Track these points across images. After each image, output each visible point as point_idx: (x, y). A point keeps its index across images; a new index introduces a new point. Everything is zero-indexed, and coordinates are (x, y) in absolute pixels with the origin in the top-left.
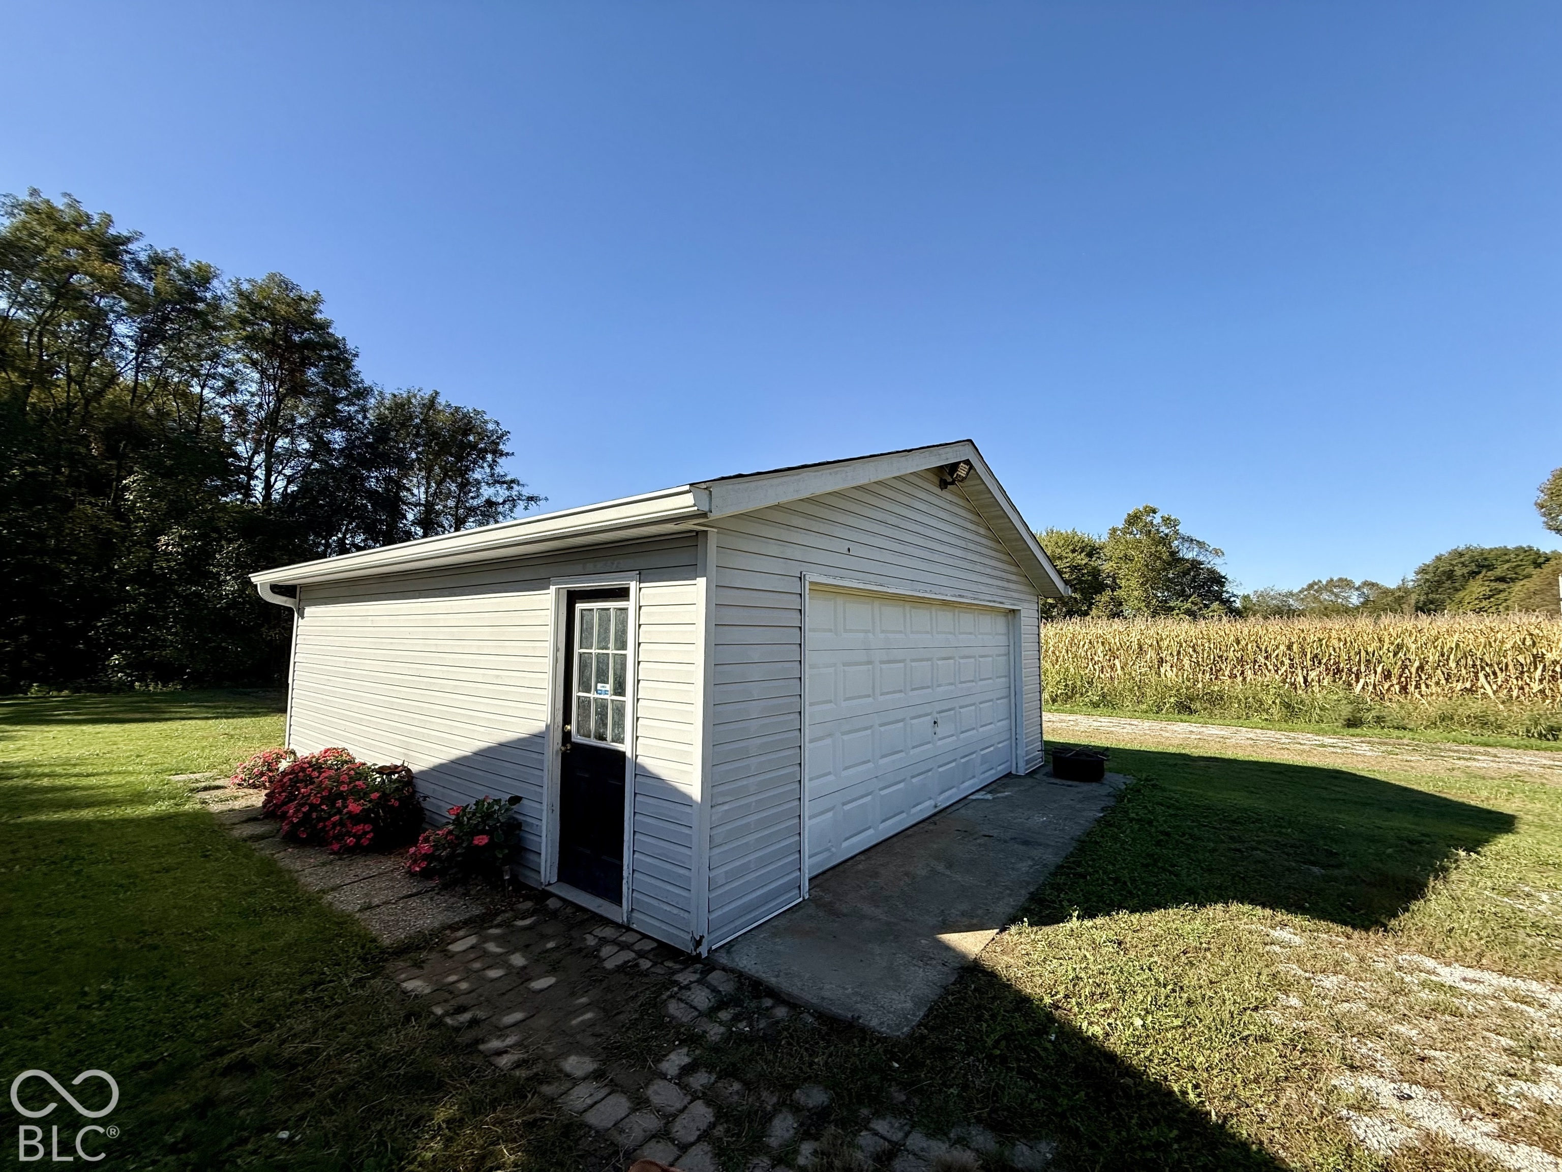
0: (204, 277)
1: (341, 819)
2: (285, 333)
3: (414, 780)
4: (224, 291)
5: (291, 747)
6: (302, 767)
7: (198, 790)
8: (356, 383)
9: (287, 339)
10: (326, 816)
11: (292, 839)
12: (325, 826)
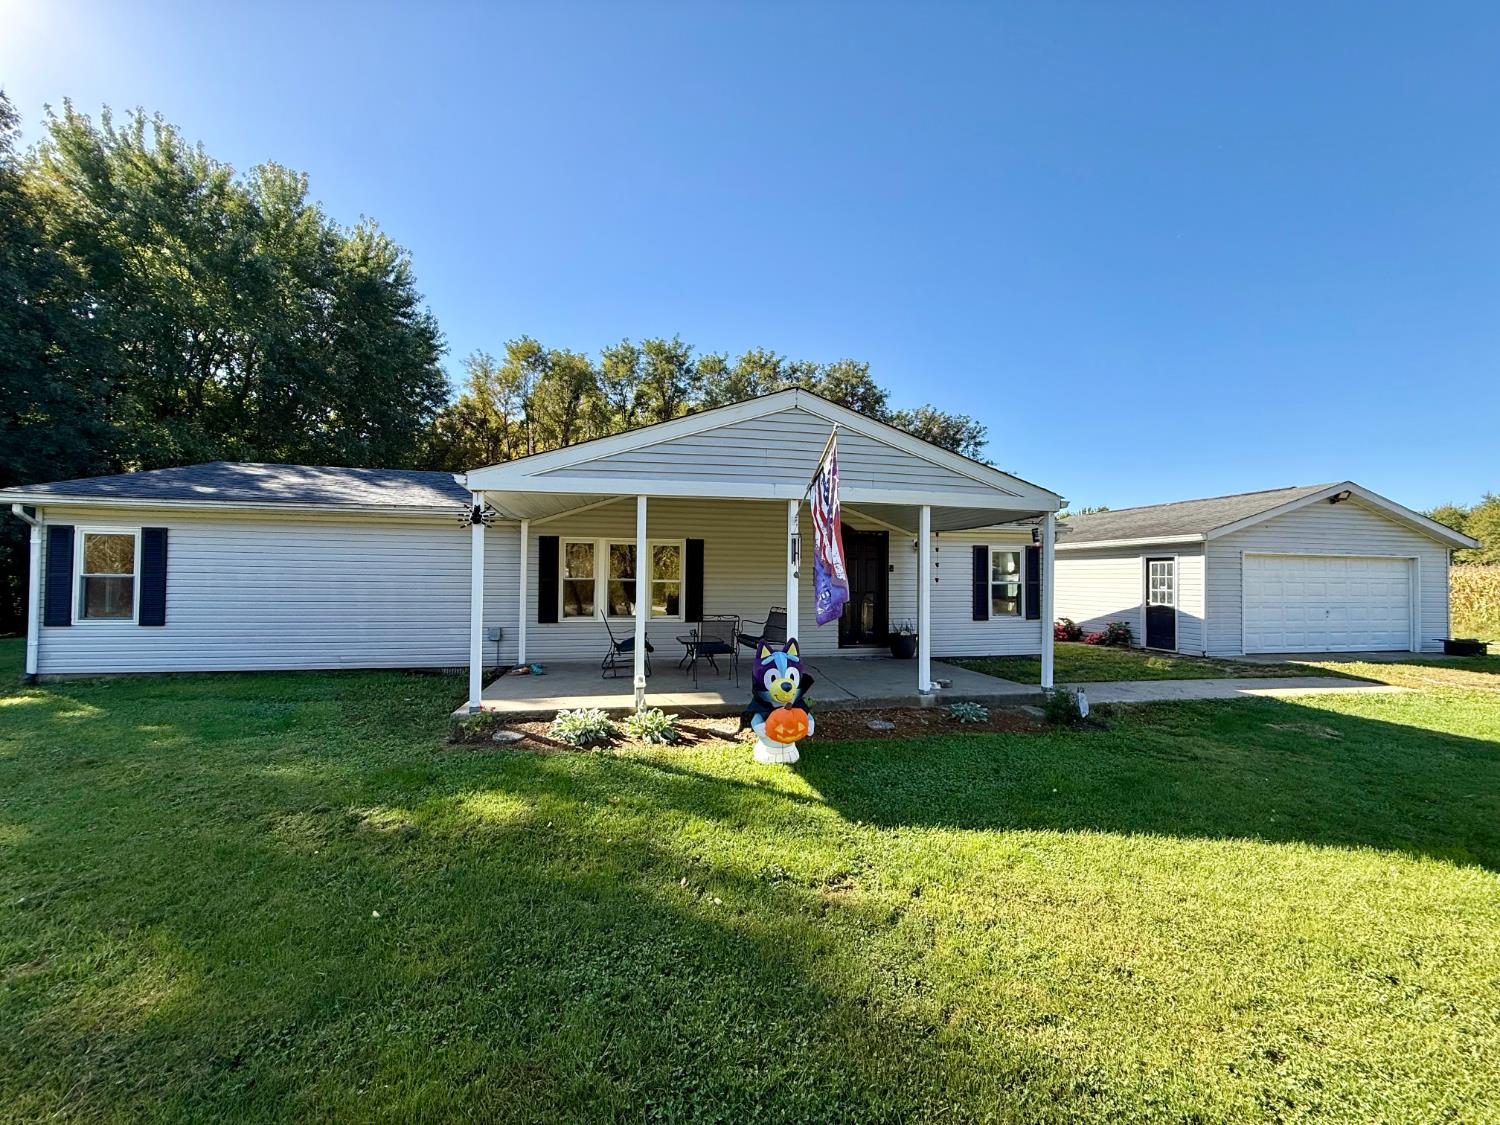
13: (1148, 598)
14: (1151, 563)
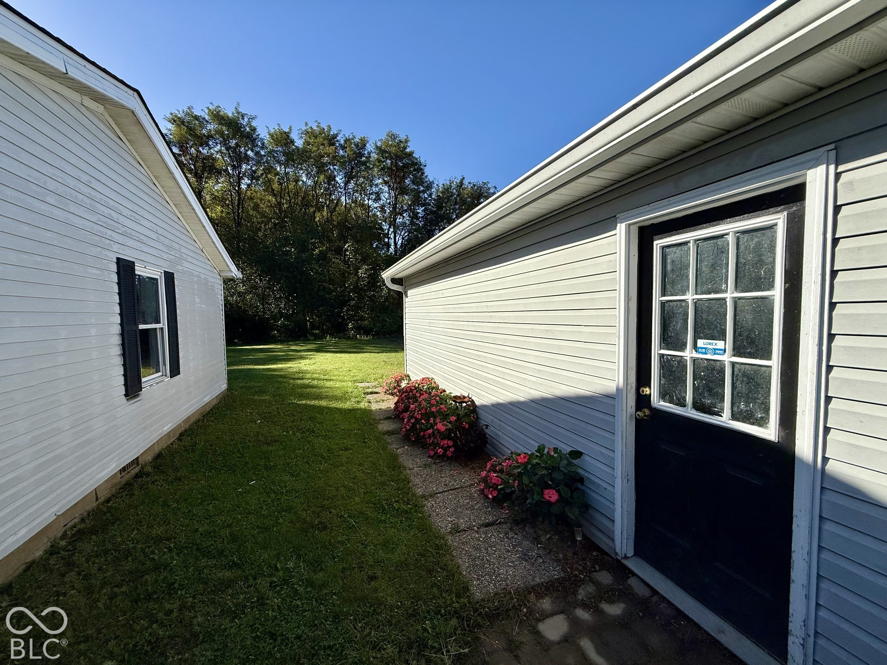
0: (363, 144)
1: (433, 432)
2: (396, 163)
3: (477, 409)
4: (371, 149)
5: (408, 373)
6: (411, 389)
7: (368, 394)
8: (426, 182)
9: (396, 165)
10: (424, 428)
11: (407, 439)
12: (424, 435)
14: (658, 244)
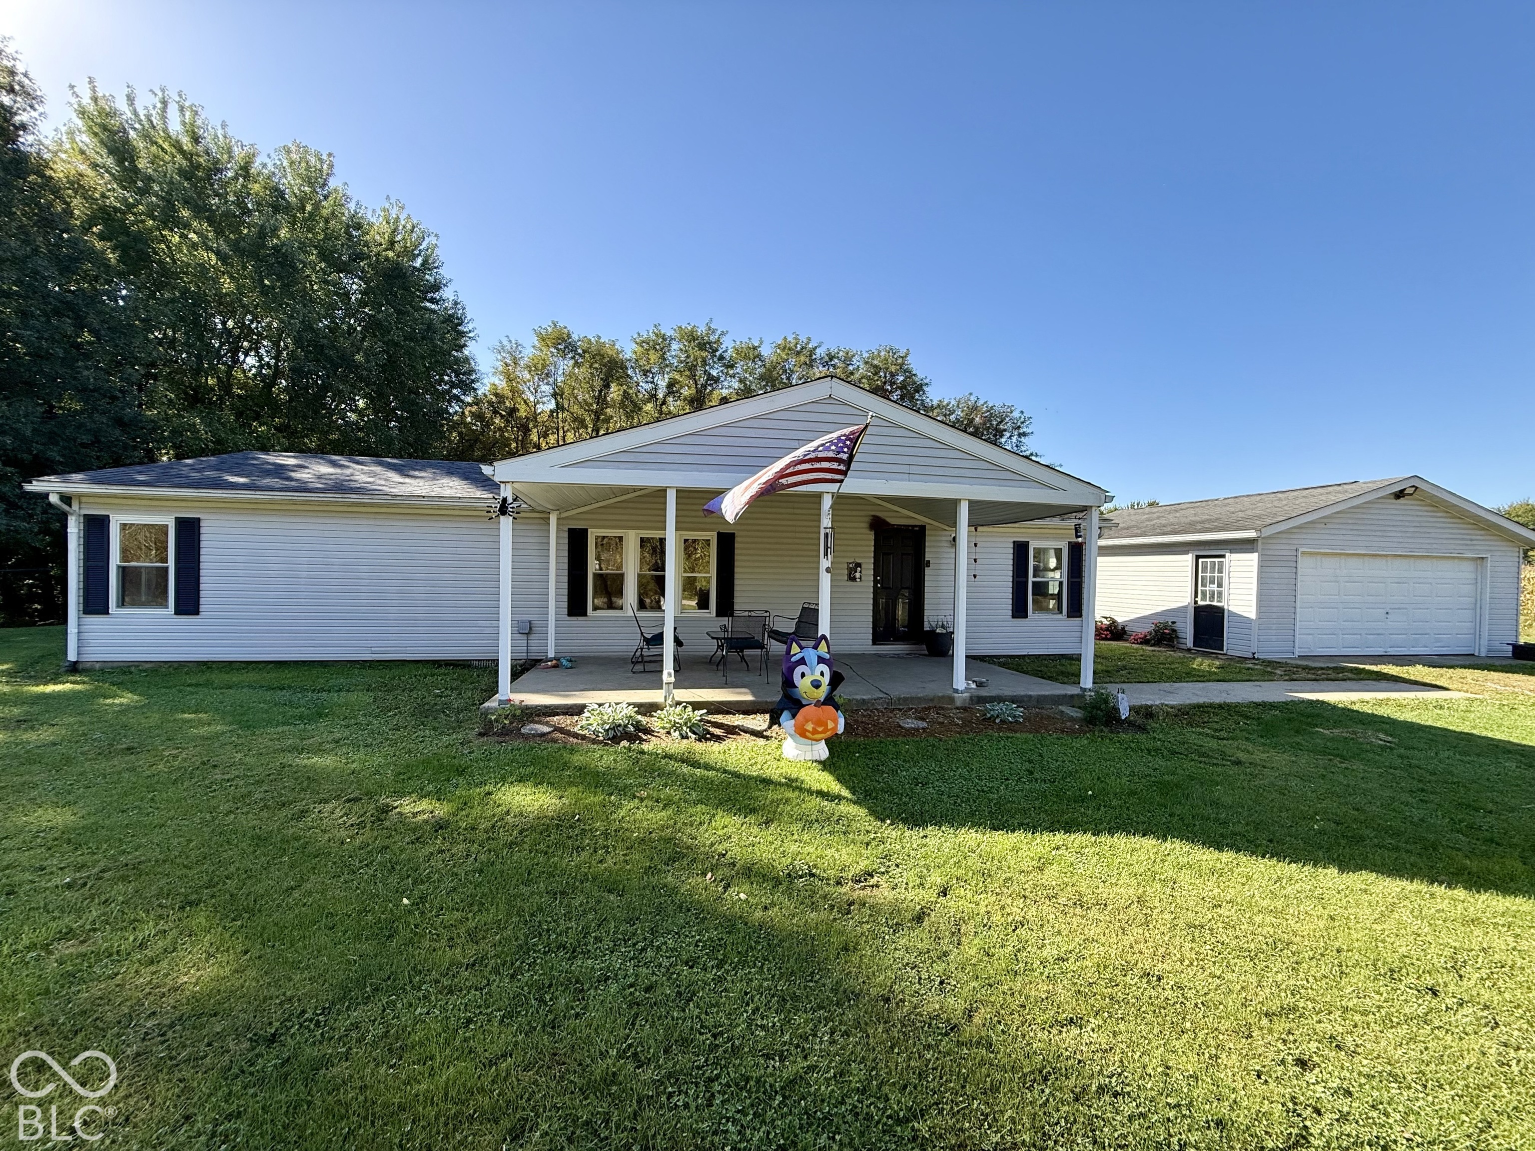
13: (1196, 596)
14: (1201, 560)
